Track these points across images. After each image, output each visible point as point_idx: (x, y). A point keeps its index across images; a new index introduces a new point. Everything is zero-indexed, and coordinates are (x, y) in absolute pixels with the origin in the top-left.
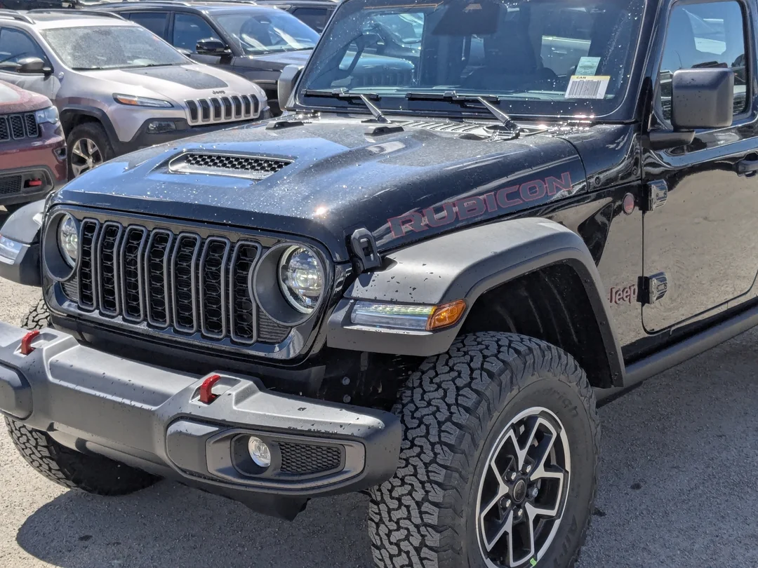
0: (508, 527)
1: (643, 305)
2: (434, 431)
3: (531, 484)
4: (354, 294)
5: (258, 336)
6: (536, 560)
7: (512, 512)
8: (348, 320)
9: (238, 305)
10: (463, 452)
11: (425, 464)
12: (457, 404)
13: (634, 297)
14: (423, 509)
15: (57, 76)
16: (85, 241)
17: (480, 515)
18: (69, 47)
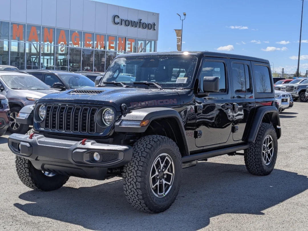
0: (158, 183)
1: (195, 139)
2: (140, 154)
3: (164, 175)
4: (122, 119)
5: (96, 131)
6: (165, 195)
7: (159, 180)
8: (120, 124)
9: (91, 124)
10: (147, 159)
11: (138, 161)
12: (146, 148)
13: (193, 136)
14: (137, 172)
15: (5, 91)
16: (48, 111)
17: (151, 178)
18: (10, 81)
